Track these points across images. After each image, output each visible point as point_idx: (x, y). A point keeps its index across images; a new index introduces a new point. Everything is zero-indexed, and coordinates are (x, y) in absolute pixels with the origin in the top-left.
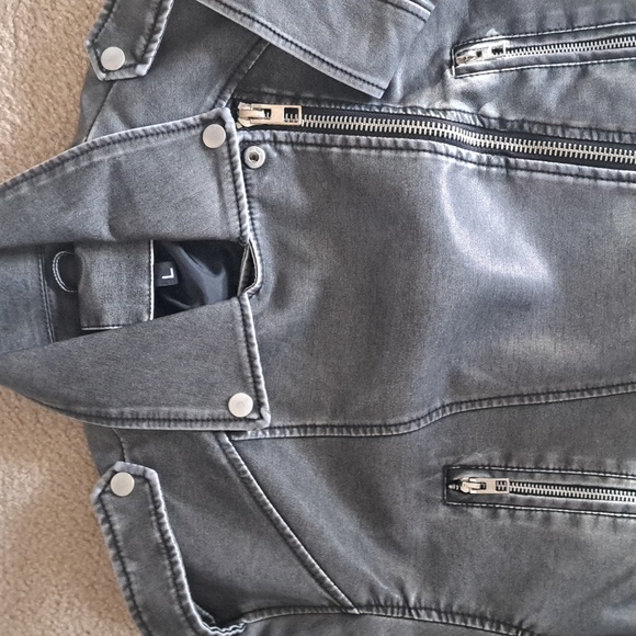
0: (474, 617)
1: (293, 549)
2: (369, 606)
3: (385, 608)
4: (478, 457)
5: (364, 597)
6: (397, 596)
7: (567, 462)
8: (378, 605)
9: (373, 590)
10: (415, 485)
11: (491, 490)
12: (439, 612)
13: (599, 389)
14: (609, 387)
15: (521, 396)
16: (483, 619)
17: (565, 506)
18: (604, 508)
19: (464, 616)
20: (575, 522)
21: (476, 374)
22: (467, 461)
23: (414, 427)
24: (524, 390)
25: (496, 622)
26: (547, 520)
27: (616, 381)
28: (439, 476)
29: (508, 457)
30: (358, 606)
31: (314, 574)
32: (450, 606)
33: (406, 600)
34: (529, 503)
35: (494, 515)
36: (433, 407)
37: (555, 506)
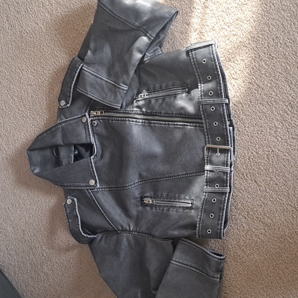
0: (144, 233)
1: (104, 217)
2: (122, 231)
3: (125, 231)
4: (148, 194)
5: (120, 228)
6: (128, 228)
7: (168, 195)
8: (124, 231)
9: (122, 226)
10: (133, 201)
11: (151, 202)
12: (137, 232)
13: (172, 177)
14: (174, 176)
15: (155, 179)
16: (146, 234)
17: (167, 206)
18: (175, 207)
19: (142, 233)
20: (168, 210)
21: (144, 174)
22: (145, 195)
23: (130, 187)
24: (156, 177)
25: (148, 234)
26: (163, 210)
27: (176, 175)
28: (139, 199)
29: (155, 194)
30: (119, 231)
31: (109, 223)
32: (139, 231)
33: (130, 229)
34: (160, 206)
35: (152, 209)
36: (135, 182)
37: (165, 206)
